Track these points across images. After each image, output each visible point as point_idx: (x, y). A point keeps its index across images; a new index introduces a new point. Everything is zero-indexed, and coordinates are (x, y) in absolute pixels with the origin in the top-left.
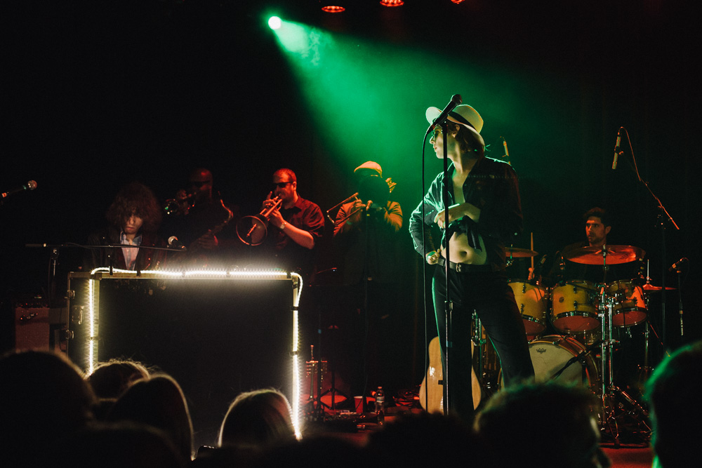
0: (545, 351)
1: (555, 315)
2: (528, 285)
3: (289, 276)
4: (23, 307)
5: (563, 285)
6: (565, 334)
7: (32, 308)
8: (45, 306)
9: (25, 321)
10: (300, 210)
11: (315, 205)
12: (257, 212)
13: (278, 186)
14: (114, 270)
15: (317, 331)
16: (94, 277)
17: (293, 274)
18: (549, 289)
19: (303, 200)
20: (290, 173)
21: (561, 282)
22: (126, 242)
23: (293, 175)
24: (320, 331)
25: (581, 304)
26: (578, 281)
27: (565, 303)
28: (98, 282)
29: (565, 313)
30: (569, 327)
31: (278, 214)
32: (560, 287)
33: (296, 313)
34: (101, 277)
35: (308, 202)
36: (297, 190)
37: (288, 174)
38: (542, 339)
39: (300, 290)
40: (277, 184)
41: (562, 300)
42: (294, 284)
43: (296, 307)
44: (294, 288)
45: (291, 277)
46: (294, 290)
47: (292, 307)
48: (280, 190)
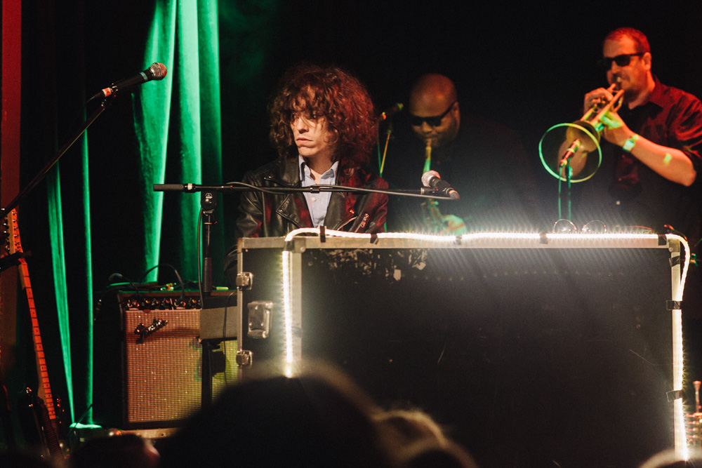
3: (662, 241)
4: (140, 308)
7: (157, 311)
8: (181, 306)
9: (143, 335)
10: (659, 109)
11: (691, 97)
12: (576, 115)
13: (614, 63)
14: (327, 232)
16: (291, 246)
17: (669, 236)
19: (666, 87)
20: (637, 35)
22: (308, 182)
23: (644, 40)
28: (299, 256)
33: (677, 315)
34: (305, 245)
35: (676, 93)
36: (653, 70)
37: (634, 38)
39: (686, 269)
40: (610, 60)
42: (673, 255)
43: (677, 302)
44: (674, 265)
45: (668, 243)
46: (672, 268)
47: (669, 303)
48: (619, 70)
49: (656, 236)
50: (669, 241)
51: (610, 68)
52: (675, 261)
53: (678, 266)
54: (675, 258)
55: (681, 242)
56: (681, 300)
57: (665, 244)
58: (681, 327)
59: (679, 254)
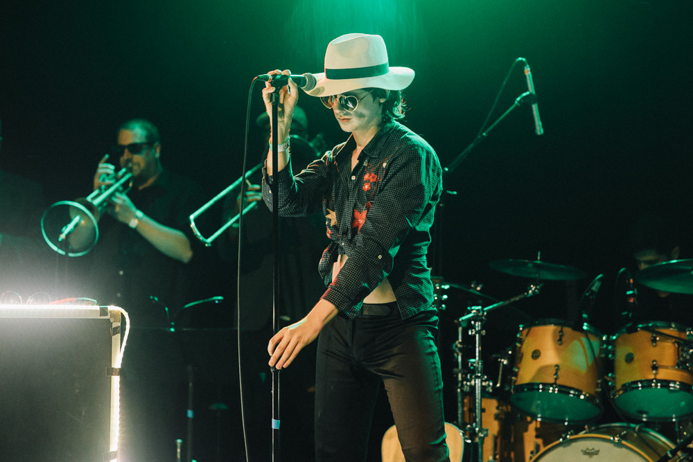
0: (597, 453)
1: (619, 386)
2: (567, 330)
3: (104, 312)
5: (633, 330)
6: (638, 421)
13: (126, 151)
15: (186, 413)
18: (608, 338)
20: (148, 126)
21: (629, 325)
23: (154, 130)
24: (190, 414)
25: (666, 367)
26: (658, 324)
27: (635, 365)
29: (636, 382)
30: (645, 409)
31: (122, 199)
32: (626, 335)
33: (116, 381)
37: (146, 129)
38: (597, 431)
40: (123, 148)
41: (630, 359)
42: (114, 325)
43: (116, 369)
44: (114, 334)
45: (109, 314)
46: (113, 337)
47: (108, 369)
48: (130, 156)
49: (97, 308)
50: (110, 312)
51: (122, 154)
52: (115, 331)
53: (119, 336)
54: (117, 328)
55: (122, 313)
56: (120, 367)
57: (107, 315)
58: (118, 392)
59: (119, 324)
